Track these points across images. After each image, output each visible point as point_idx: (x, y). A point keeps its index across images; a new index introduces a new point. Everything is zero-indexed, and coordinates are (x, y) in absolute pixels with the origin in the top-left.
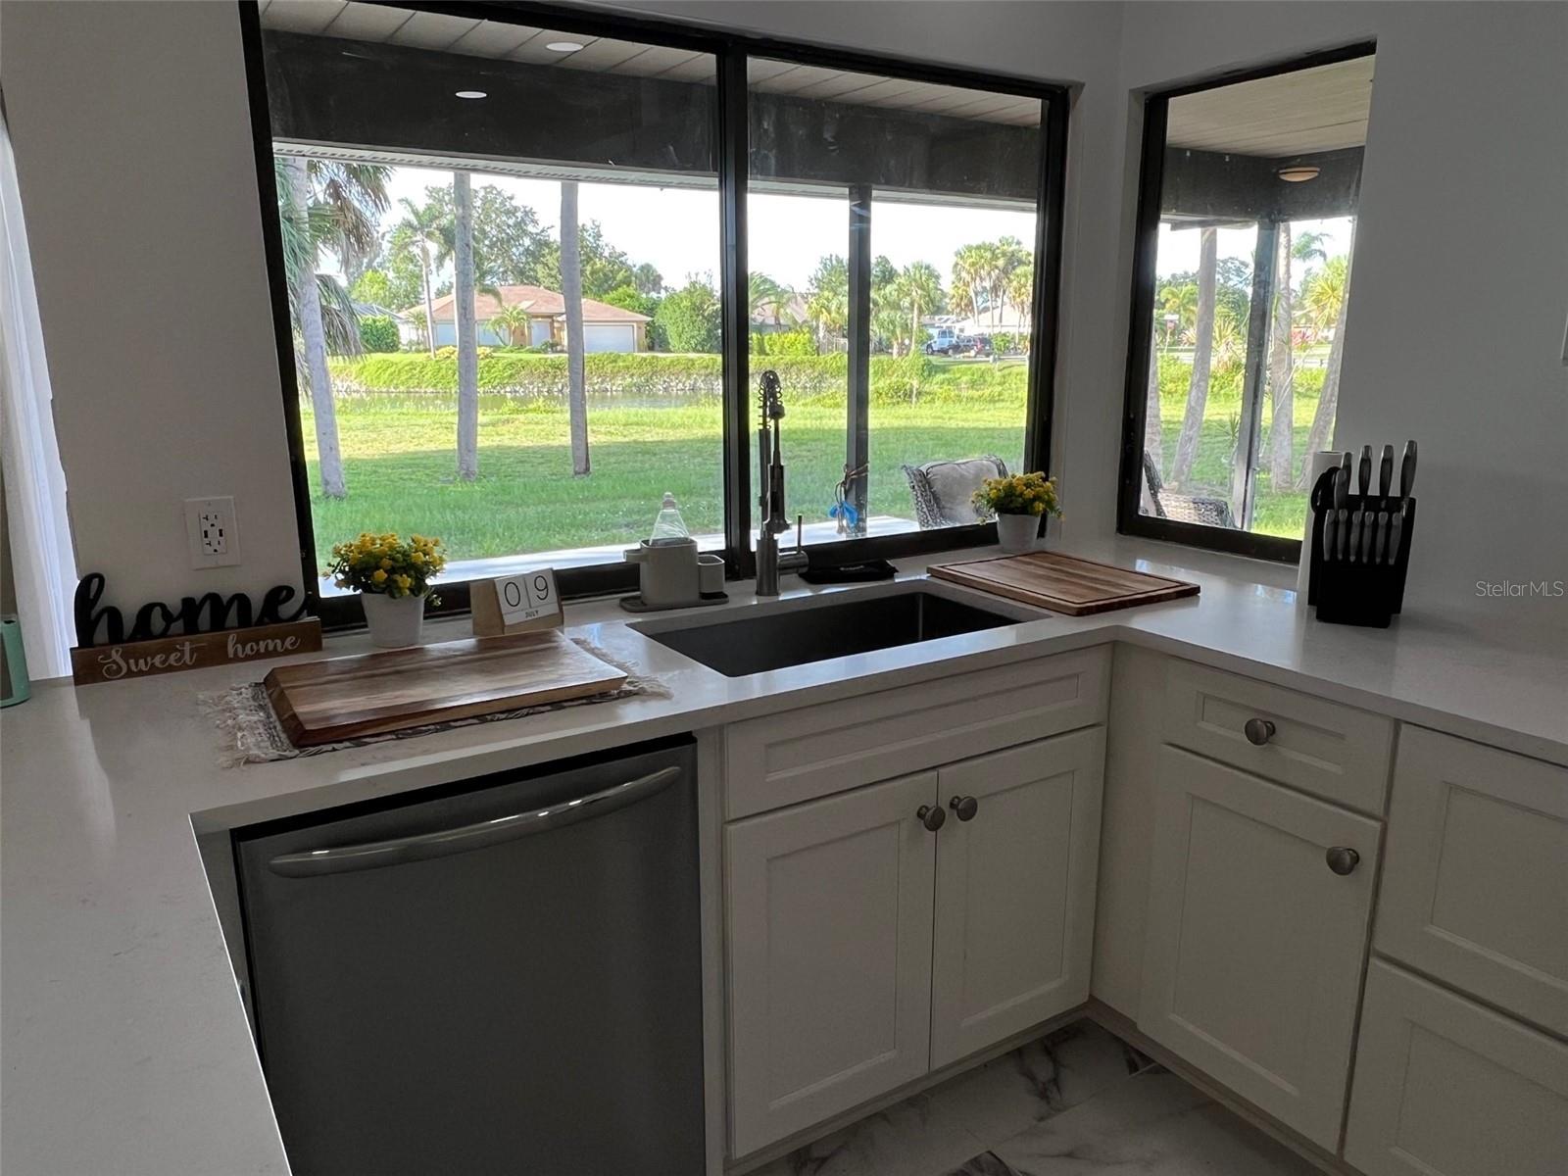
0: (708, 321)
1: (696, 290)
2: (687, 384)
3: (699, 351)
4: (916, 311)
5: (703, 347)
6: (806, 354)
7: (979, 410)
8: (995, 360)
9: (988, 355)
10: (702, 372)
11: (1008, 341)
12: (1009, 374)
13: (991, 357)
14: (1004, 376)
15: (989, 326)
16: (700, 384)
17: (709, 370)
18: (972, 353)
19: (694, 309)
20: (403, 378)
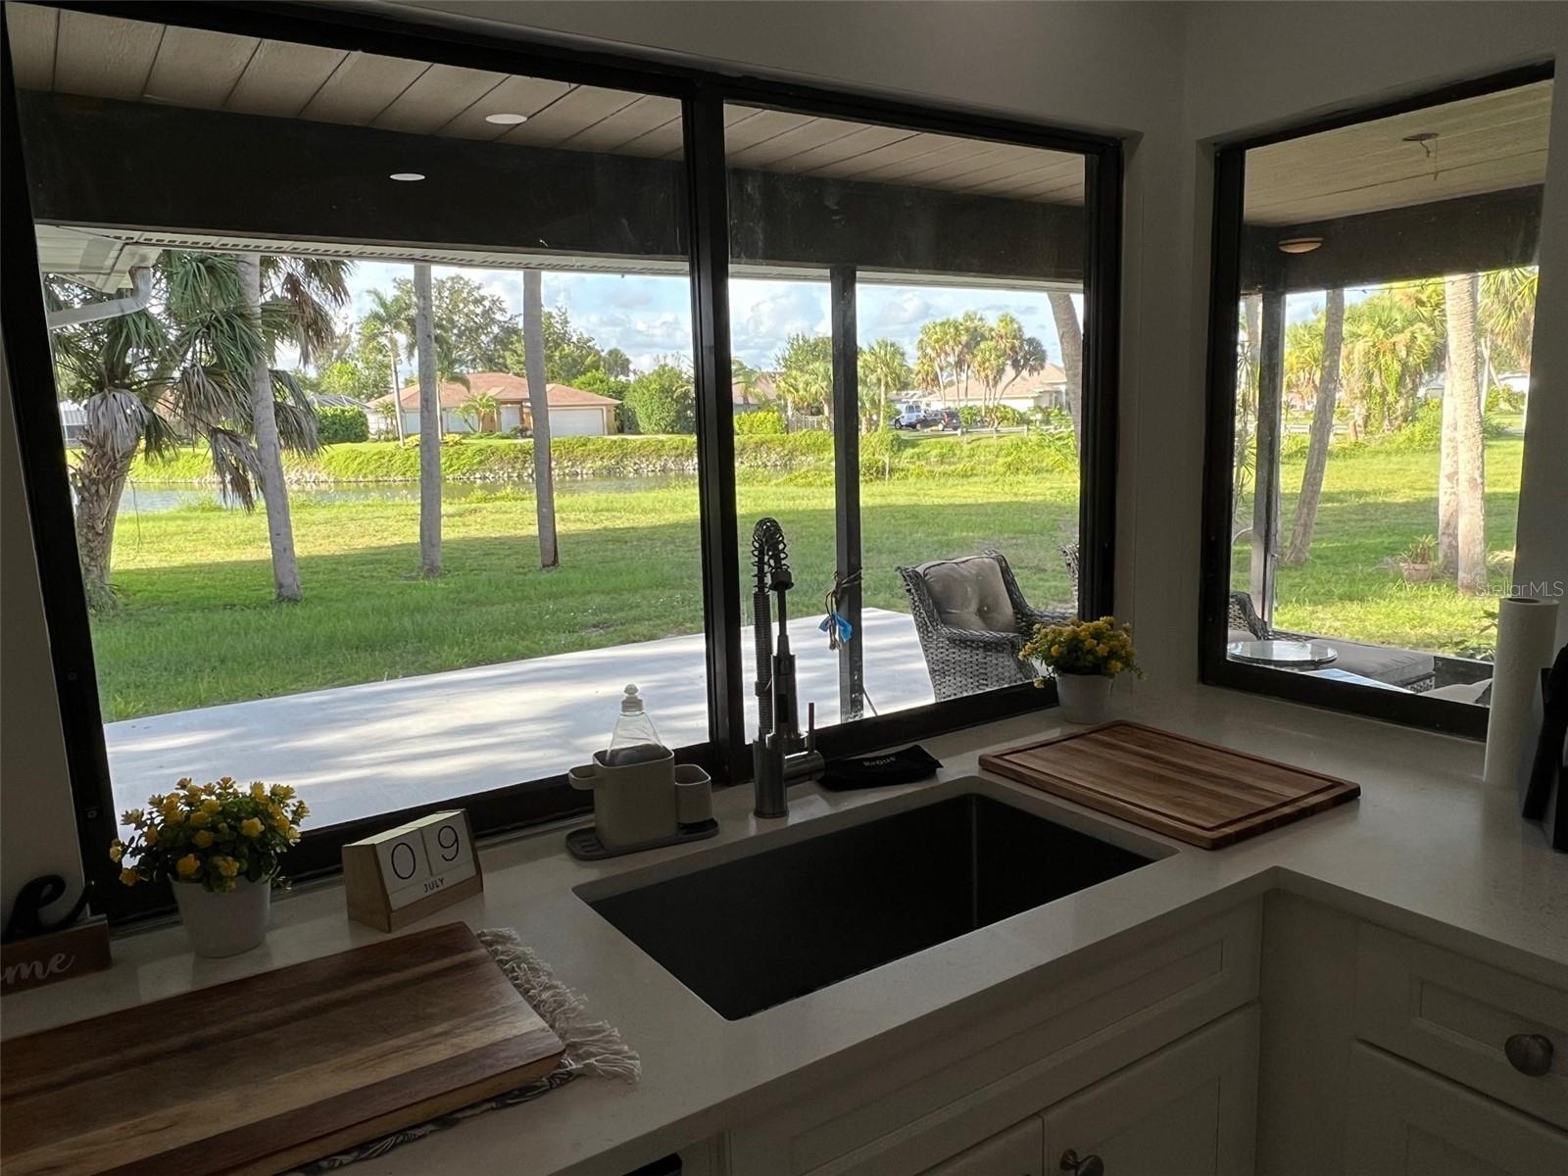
0: (677, 402)
1: (665, 373)
2: (658, 466)
3: (668, 433)
4: (883, 388)
5: (672, 428)
6: (776, 432)
7: (954, 486)
8: (963, 433)
9: (955, 429)
10: (673, 453)
11: (975, 415)
12: (978, 446)
13: (959, 432)
14: (972, 449)
15: (954, 401)
16: (670, 465)
17: (679, 451)
18: (940, 427)
19: (663, 392)
20: (372, 468)
